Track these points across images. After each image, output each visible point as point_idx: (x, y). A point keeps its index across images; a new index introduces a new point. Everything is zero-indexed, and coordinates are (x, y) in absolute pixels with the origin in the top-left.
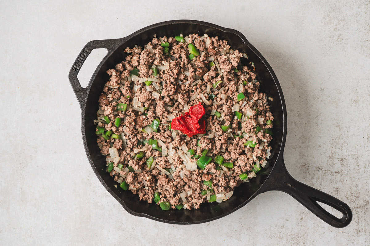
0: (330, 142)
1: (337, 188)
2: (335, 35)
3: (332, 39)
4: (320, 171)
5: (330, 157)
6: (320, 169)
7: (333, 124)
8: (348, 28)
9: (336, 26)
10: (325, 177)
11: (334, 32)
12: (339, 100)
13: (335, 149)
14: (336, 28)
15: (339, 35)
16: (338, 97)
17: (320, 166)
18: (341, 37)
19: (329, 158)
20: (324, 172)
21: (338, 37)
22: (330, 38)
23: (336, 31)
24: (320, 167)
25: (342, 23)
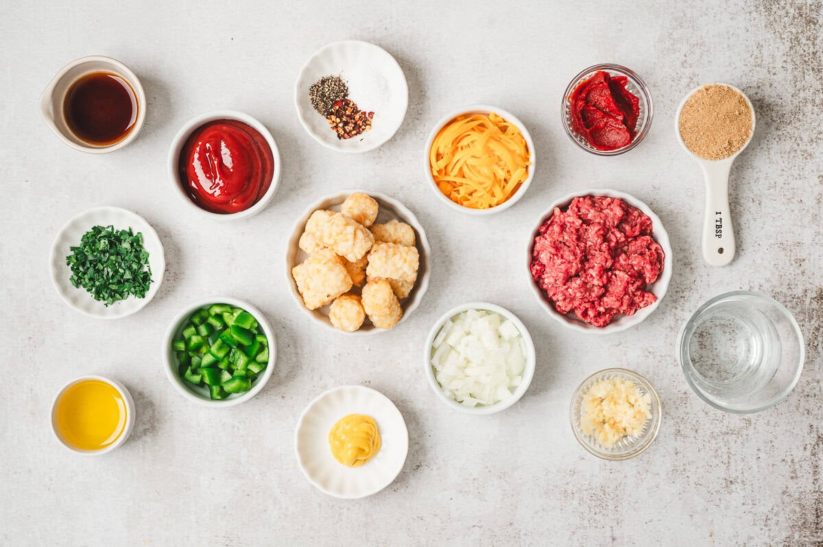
0: (671, 296)
1: (685, 393)
2: (683, 76)
3: (678, 84)
4: (651, 357)
5: (671, 328)
6: (650, 352)
7: (678, 261)
8: (710, 62)
9: (685, 56)
10: (661, 369)
11: (682, 69)
12: (691, 210)
13: (682, 313)
14: (685, 61)
15: (691, 76)
16: (690, 204)
17: (652, 347)
18: (695, 79)
19: (669, 329)
20: (659, 358)
21: (690, 80)
22: (673, 81)
23: (686, 68)
24: (651, 350)
25: (698, 51)
